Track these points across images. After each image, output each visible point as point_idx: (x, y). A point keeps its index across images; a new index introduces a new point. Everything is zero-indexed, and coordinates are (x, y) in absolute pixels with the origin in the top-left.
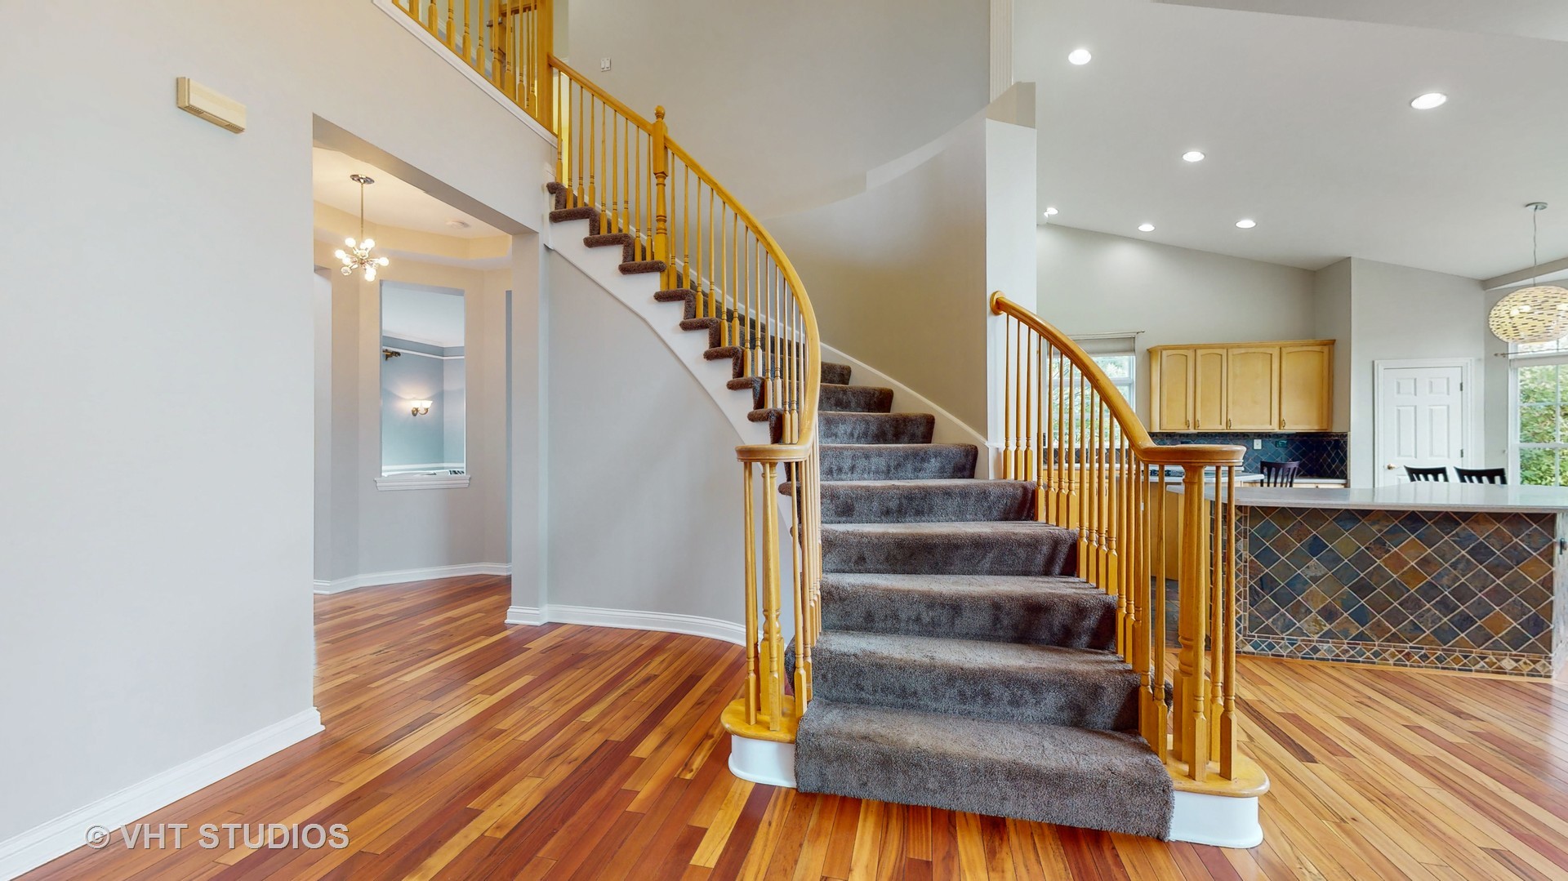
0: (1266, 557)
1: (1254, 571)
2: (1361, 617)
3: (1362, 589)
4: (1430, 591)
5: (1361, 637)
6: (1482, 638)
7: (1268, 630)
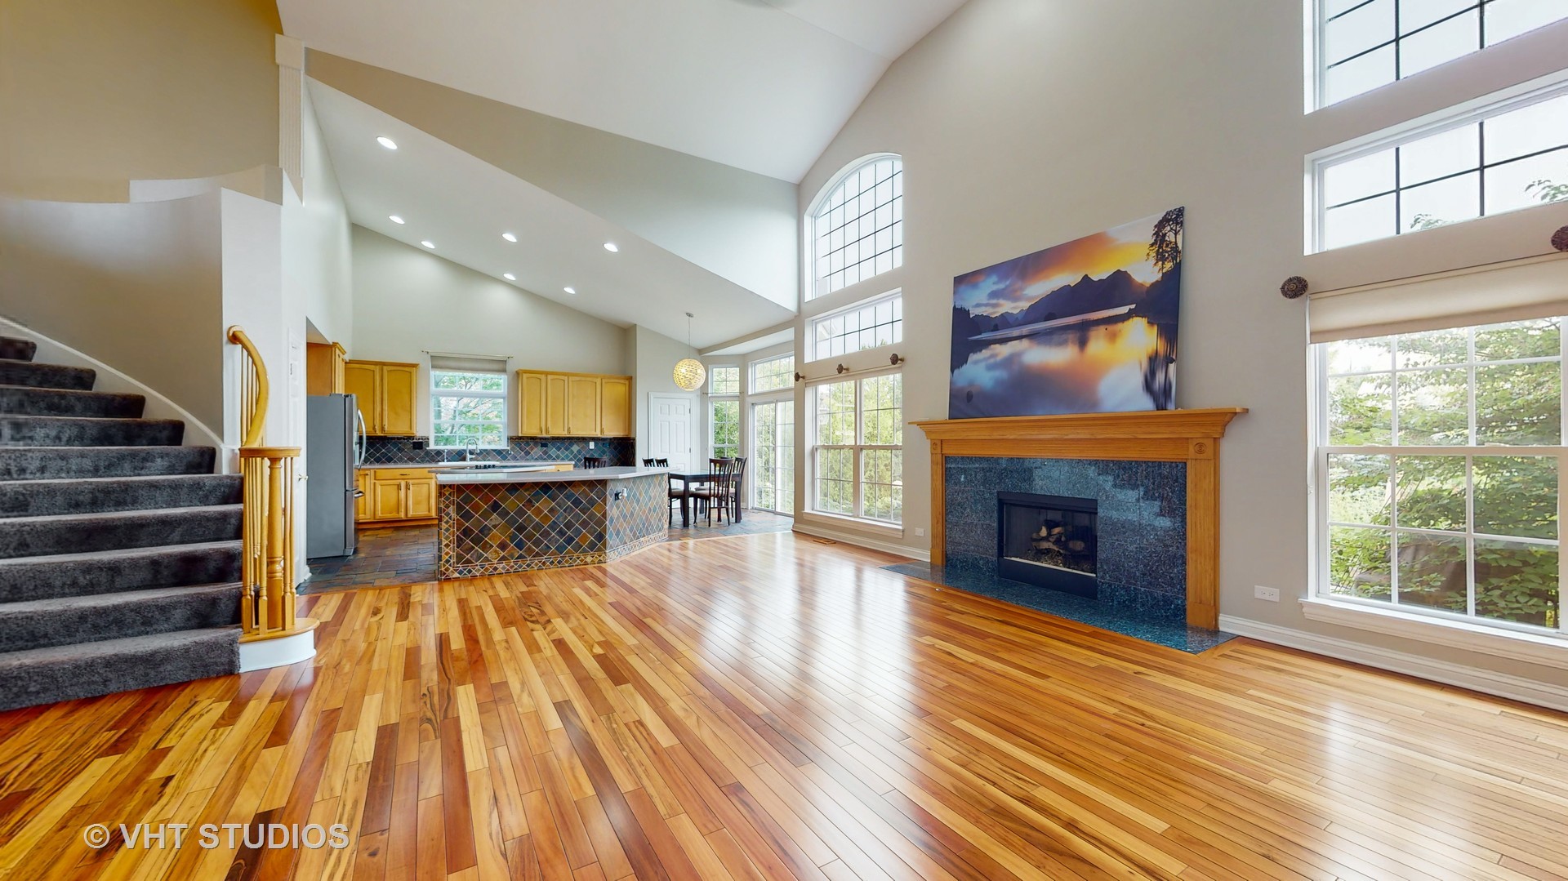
0: (467, 516)
1: (460, 525)
2: (520, 545)
3: (521, 529)
4: (553, 526)
5: (521, 557)
6: (578, 547)
7: (468, 562)
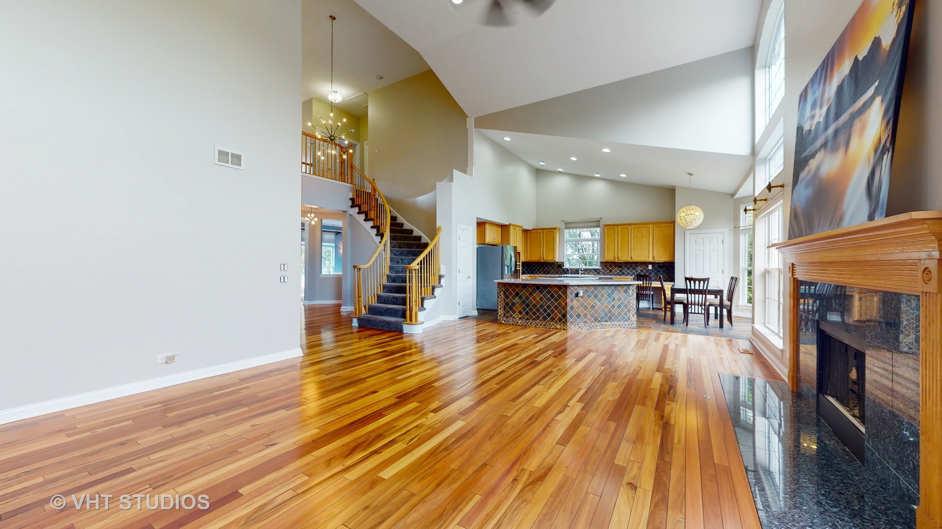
0: (507, 297)
1: (505, 301)
2: (527, 313)
3: (527, 306)
4: (542, 306)
5: (527, 319)
6: (552, 319)
7: (507, 317)
